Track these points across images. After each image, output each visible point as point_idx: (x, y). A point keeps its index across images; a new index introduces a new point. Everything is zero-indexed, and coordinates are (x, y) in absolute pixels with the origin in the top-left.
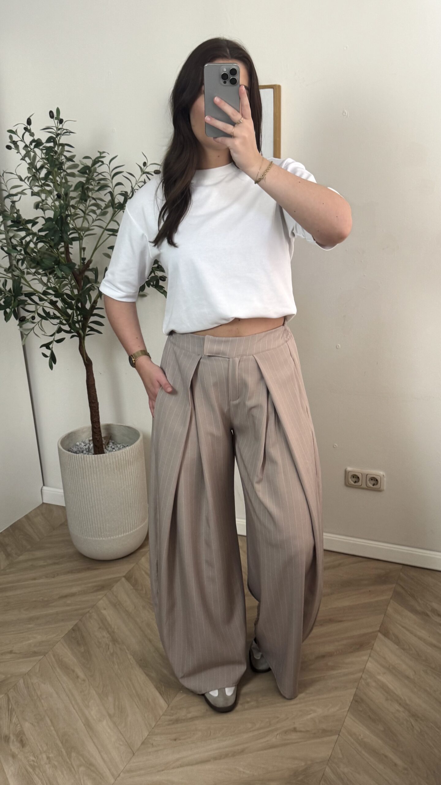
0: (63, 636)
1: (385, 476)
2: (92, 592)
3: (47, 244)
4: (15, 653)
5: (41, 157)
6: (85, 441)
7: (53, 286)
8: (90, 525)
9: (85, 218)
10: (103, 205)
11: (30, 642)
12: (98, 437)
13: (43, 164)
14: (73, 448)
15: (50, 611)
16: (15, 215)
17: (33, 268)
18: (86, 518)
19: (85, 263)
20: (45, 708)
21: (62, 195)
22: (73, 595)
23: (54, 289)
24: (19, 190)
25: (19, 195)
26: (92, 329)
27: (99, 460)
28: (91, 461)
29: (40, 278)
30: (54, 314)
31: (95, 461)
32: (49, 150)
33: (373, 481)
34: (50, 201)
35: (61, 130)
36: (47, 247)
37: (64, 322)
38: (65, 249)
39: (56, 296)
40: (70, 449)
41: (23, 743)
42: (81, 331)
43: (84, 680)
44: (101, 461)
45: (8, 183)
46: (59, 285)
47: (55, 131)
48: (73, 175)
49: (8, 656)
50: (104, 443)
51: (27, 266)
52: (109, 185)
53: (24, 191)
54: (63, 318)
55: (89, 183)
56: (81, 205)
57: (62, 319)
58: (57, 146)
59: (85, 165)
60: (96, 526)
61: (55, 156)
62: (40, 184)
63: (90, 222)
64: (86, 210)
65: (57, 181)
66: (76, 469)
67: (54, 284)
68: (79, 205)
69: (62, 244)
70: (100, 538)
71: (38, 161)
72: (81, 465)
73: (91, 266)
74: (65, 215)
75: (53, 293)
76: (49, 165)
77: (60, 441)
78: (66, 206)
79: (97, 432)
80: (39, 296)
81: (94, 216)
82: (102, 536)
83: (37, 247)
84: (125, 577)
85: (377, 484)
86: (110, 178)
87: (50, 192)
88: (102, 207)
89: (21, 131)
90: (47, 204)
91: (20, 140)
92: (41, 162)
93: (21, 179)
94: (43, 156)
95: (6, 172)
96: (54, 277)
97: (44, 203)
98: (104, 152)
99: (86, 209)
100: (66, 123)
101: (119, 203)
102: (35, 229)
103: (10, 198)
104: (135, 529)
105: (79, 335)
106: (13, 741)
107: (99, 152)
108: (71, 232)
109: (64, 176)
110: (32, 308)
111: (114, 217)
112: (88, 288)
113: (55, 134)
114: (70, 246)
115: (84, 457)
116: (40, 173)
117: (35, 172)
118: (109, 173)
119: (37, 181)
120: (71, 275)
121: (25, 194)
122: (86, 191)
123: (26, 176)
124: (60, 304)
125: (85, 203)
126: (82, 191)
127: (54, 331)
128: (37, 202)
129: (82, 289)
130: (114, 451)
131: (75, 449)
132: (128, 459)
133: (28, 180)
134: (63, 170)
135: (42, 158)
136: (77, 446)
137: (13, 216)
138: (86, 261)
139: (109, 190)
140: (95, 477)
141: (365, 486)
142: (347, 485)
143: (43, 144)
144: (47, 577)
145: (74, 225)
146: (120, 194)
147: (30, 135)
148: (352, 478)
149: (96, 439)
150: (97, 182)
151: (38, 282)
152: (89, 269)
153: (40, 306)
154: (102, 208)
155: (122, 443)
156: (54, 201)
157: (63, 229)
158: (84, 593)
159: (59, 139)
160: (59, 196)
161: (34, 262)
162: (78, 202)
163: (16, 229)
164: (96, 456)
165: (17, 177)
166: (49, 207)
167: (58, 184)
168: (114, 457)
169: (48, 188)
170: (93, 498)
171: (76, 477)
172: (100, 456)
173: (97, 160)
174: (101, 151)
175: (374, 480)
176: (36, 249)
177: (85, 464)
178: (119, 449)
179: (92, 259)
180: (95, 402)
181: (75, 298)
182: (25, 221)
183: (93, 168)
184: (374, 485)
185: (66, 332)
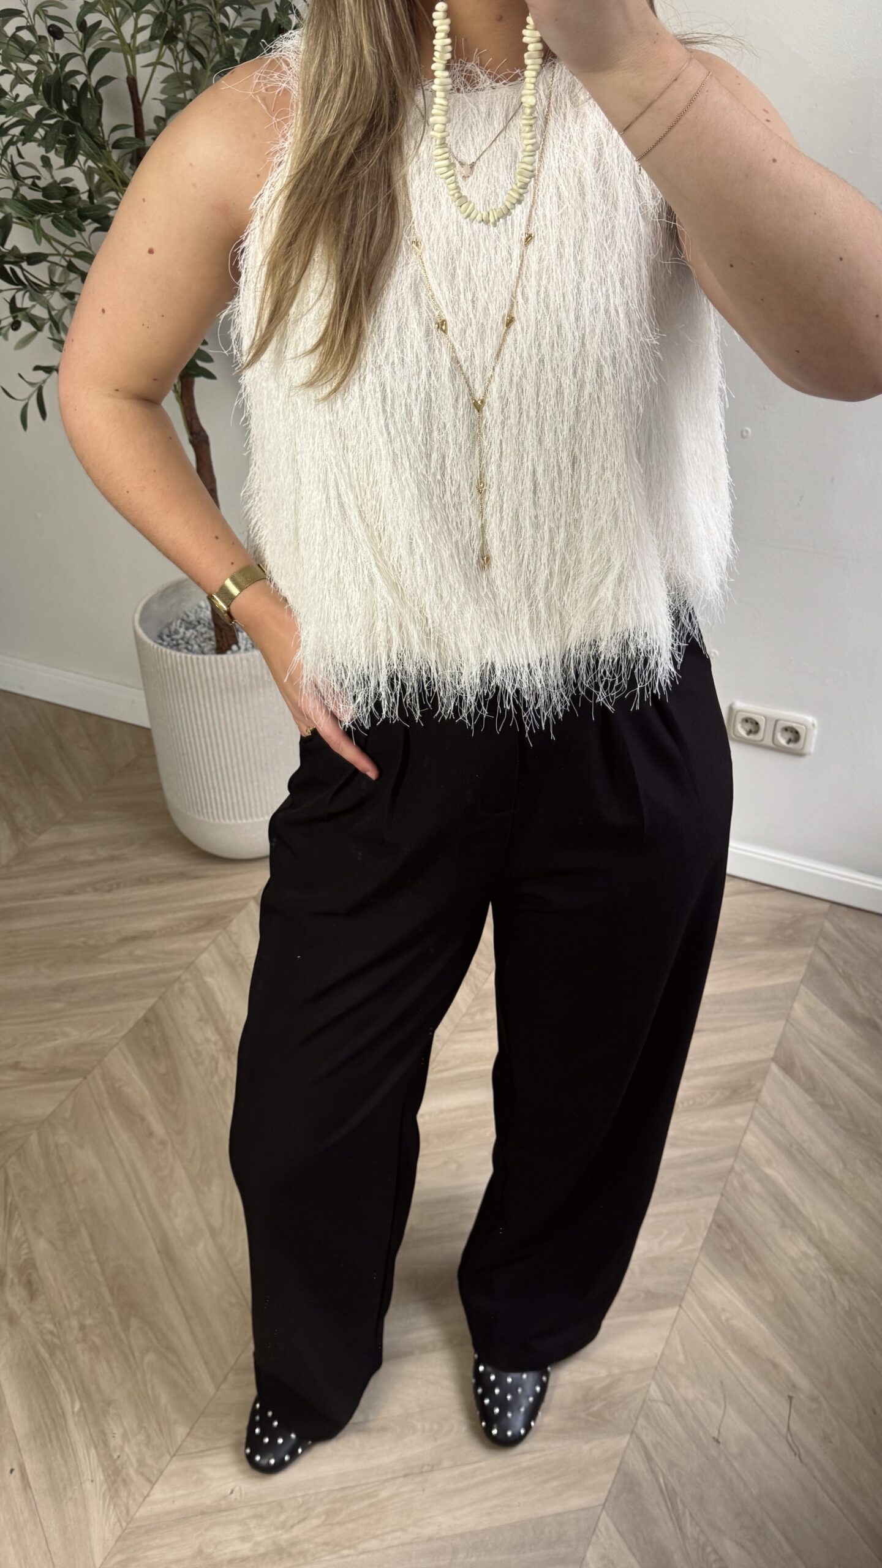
0: (123, 1034)
1: (814, 722)
2: (186, 933)
4: (24, 1069)
11: (57, 1042)
15: (102, 972)
20: (81, 1207)
22: (148, 936)
33: (789, 733)
41: (32, 1289)
43: (163, 1143)
49: (10, 1076)
85: (797, 741)
106: (12, 1281)
144: (95, 890)
148: (745, 722)
158: (168, 933)
175: (792, 732)
184: (790, 742)
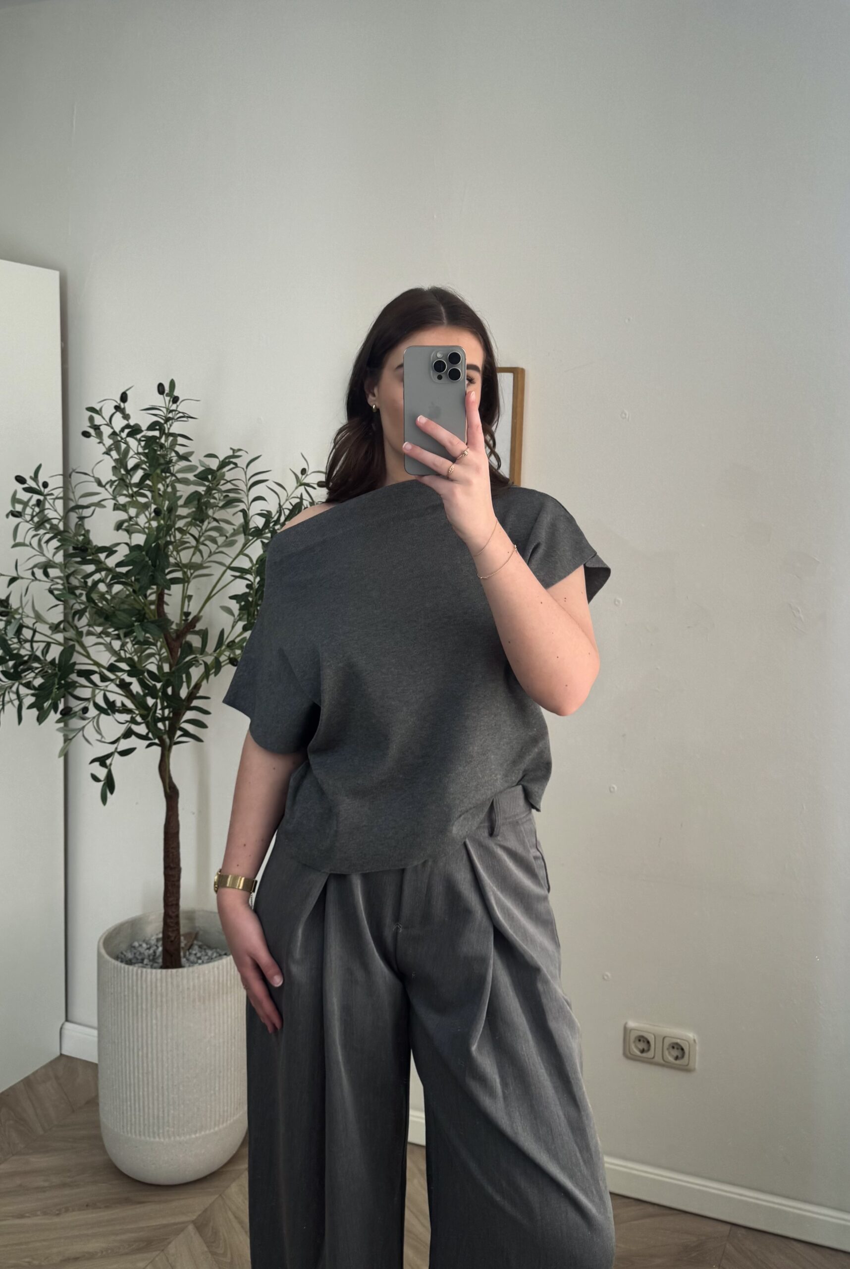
1: (697, 1041)
2: (125, 1254)
3: (129, 588)
5: (136, 452)
6: (150, 939)
7: (128, 656)
8: (139, 1111)
9: (197, 549)
10: (229, 529)
12: (172, 935)
13: (138, 462)
14: (126, 951)
16: (81, 538)
17: (99, 625)
18: (132, 1094)
19: (189, 621)
21: (163, 512)
22: (85, 1257)
23: (130, 662)
24: (95, 499)
25: (92, 508)
26: (186, 734)
27: (169, 980)
28: (154, 980)
29: (109, 642)
30: (123, 704)
31: (162, 982)
32: (150, 441)
33: (675, 1049)
34: (142, 520)
35: (174, 413)
36: (128, 593)
37: (139, 719)
38: (156, 596)
39: (130, 674)
40: (120, 955)
42: (166, 737)
44: (172, 983)
45: (77, 487)
46: (139, 654)
47: (164, 413)
48: (186, 482)
50: (182, 945)
51: (89, 621)
52: (243, 500)
53: (102, 503)
54: (137, 712)
55: (210, 494)
56: (193, 528)
57: (135, 713)
58: (165, 436)
59: (207, 467)
60: (151, 1111)
61: (160, 451)
62: (130, 492)
63: (206, 555)
64: (200, 537)
65: (159, 490)
66: (125, 996)
67: (131, 654)
68: (189, 528)
69: (153, 589)
70: (154, 1137)
71: (132, 457)
72: (135, 988)
73: (199, 626)
74: (164, 542)
75: (127, 668)
76: (147, 464)
77: (102, 941)
78: (166, 529)
79: (172, 925)
80: (102, 674)
81: (213, 547)
82: (158, 1135)
83: (111, 593)
84: (194, 1222)
85: (683, 1056)
86: (245, 489)
87: (146, 506)
88: (228, 532)
89: (108, 410)
90: (137, 524)
91: (105, 423)
92: (135, 457)
93: (99, 483)
94: (141, 450)
95: (78, 470)
96: (132, 641)
97: (131, 523)
98: (239, 450)
99: (201, 534)
100: (182, 403)
101: (257, 528)
102: (111, 562)
103: (76, 513)
104: (223, 1123)
105: (162, 744)
107: (231, 449)
108: (169, 569)
109: (170, 483)
110: (86, 693)
111: (245, 548)
112: (187, 662)
113: (164, 418)
114: (166, 591)
115: (142, 972)
116: (131, 477)
117: (123, 474)
118: (243, 482)
119: (126, 488)
120: (161, 640)
121: (104, 507)
122: (204, 507)
123: (109, 480)
124: (136, 688)
125: (201, 525)
126: (196, 506)
127: (119, 735)
128: (120, 521)
129: (177, 664)
130: (200, 964)
131: (130, 955)
132: (223, 981)
133: (111, 486)
134: (170, 472)
135: (138, 453)
136: (133, 949)
137: (78, 540)
138: (190, 618)
139: (242, 506)
140: (159, 1014)
141: (658, 1059)
142: (628, 1055)
143: (142, 431)
144: (45, 1214)
145: (178, 559)
146: (259, 514)
147: (123, 417)
148: (637, 1041)
149: (169, 937)
150: (224, 494)
151: (104, 649)
152: (195, 631)
153: (101, 690)
154: (228, 535)
155: (216, 948)
156: (149, 521)
157: (158, 563)
158: (108, 1254)
159: (169, 426)
160: (157, 512)
161: (100, 616)
162: (189, 524)
163: (79, 559)
164: (164, 971)
165: (93, 479)
166: (139, 529)
167: (159, 494)
168: (196, 975)
169: (142, 500)
170: (150, 1055)
171: (123, 1012)
172: (171, 972)
173: (227, 460)
174: (236, 448)
175: (678, 1049)
176: (108, 594)
177: (142, 988)
178: (211, 960)
179: (201, 614)
180: (175, 868)
181: (162, 678)
182: (96, 547)
183: (218, 473)
184: (677, 1058)
185: (140, 737)
